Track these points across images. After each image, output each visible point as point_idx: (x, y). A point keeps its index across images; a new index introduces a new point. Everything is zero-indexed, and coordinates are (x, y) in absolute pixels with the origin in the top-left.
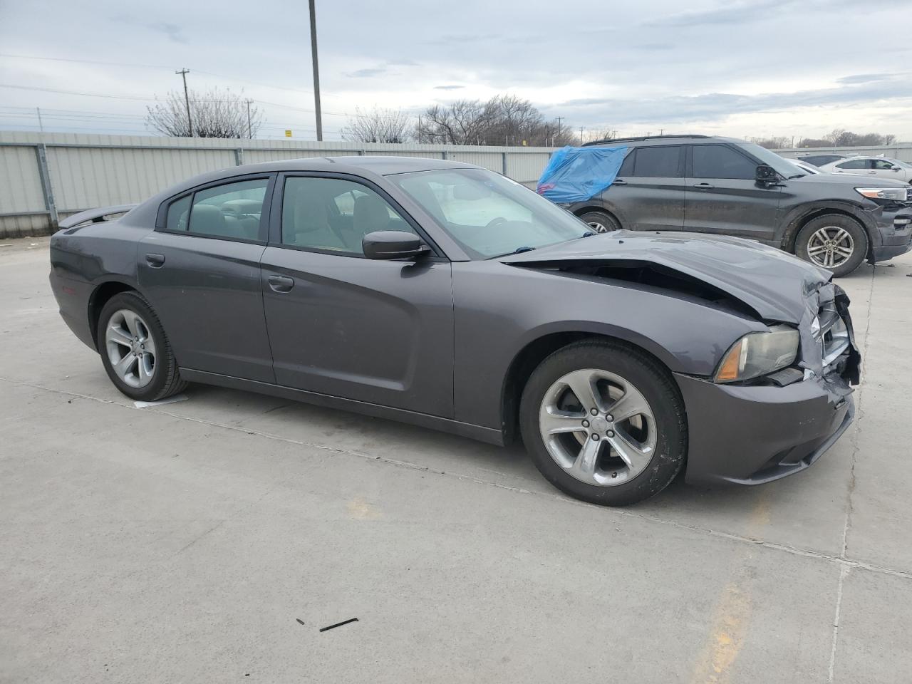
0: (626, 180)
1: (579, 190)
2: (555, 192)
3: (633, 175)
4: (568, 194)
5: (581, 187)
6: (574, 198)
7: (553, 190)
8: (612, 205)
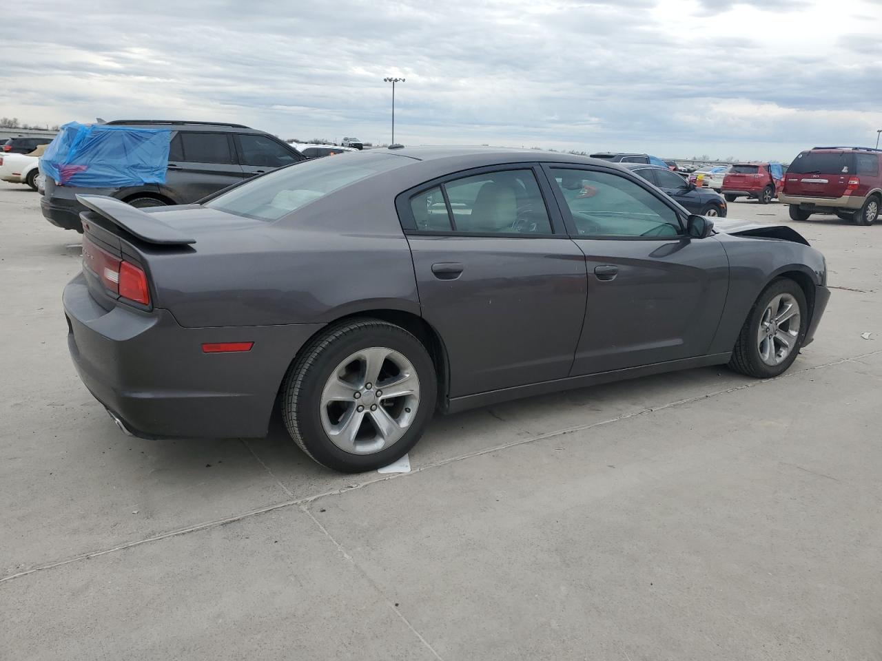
0: (179, 165)
1: (124, 173)
2: (89, 174)
3: (184, 160)
4: (111, 177)
5: (126, 171)
6: (121, 184)
7: (87, 172)
8: (171, 191)
